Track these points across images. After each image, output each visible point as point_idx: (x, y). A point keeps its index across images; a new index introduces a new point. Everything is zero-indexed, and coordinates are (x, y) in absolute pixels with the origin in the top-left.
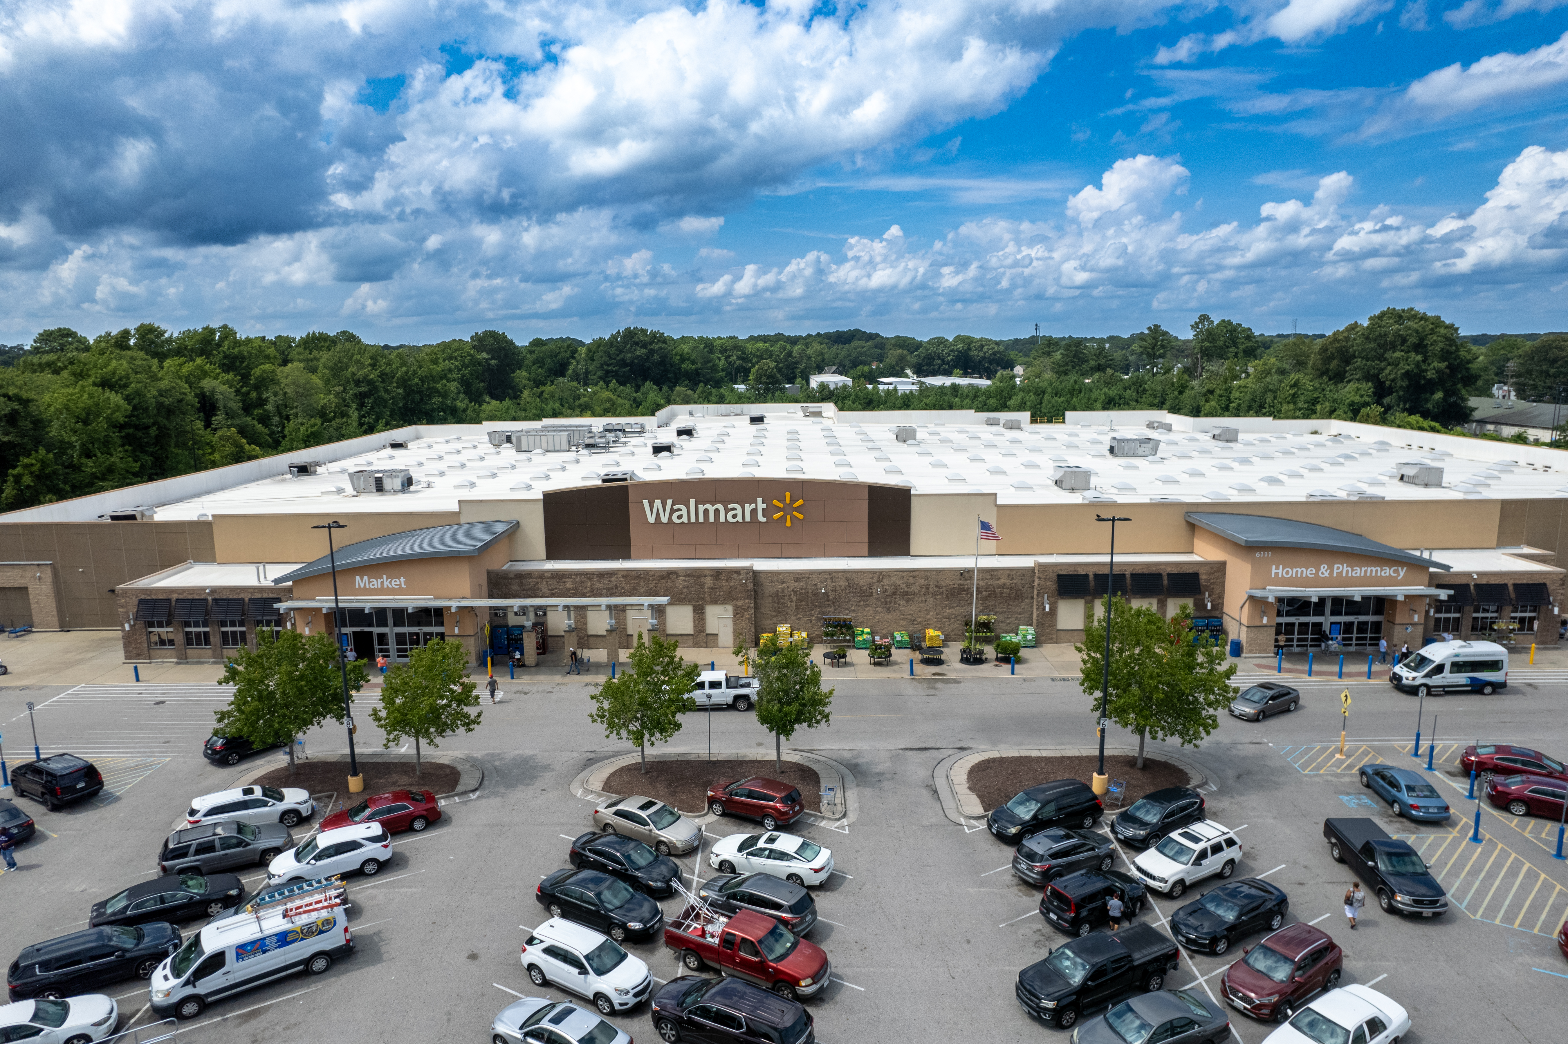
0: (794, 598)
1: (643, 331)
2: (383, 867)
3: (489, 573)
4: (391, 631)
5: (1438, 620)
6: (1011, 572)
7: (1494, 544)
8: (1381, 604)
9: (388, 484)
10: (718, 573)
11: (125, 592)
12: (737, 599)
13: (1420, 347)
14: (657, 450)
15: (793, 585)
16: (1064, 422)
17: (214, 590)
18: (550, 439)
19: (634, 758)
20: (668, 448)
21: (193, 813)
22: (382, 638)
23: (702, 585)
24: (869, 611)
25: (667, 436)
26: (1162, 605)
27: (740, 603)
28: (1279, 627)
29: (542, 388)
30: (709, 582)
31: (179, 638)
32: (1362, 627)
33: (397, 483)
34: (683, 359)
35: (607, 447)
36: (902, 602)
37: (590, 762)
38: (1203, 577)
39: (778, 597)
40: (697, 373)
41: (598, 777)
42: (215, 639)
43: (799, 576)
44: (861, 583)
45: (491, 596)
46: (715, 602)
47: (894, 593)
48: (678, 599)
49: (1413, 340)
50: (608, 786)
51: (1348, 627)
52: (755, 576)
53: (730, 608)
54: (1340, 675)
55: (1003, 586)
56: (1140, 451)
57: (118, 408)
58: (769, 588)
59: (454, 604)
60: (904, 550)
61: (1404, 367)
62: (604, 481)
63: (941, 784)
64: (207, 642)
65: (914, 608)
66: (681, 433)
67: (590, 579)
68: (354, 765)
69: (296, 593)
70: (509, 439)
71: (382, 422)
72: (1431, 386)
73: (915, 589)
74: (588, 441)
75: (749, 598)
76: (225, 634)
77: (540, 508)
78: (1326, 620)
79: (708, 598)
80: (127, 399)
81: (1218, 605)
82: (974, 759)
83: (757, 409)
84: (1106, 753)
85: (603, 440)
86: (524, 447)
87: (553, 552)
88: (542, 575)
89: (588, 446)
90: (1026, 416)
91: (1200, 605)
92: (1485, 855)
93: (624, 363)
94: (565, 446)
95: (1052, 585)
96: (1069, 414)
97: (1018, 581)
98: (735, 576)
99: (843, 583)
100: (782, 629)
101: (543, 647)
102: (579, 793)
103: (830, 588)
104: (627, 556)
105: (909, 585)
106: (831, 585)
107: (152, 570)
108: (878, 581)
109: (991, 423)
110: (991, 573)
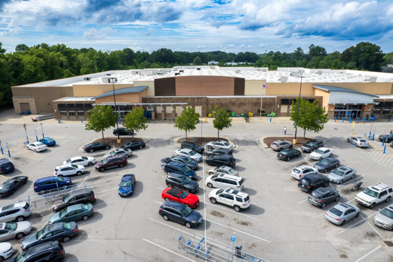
3: (142, 98)
4: (119, 112)
6: (270, 99)
8: (361, 106)
9: (111, 81)
10: (198, 99)
11: (55, 102)
12: (203, 105)
15: (216, 101)
16: (277, 70)
17: (75, 102)
18: (148, 72)
19: (185, 137)
20: (179, 74)
23: (194, 101)
24: (235, 108)
25: (177, 72)
28: (335, 112)
31: (68, 114)
34: (176, 57)
36: (243, 106)
38: (317, 100)
42: (76, 114)
43: (218, 99)
44: (233, 101)
47: (241, 104)
48: (188, 104)
49: (368, 50)
50: (179, 142)
52: (207, 99)
53: (201, 107)
54: (350, 123)
55: (267, 102)
58: (210, 102)
59: (136, 104)
60: (243, 94)
65: (246, 107)
66: (180, 71)
68: (118, 137)
69: (96, 102)
70: (137, 73)
73: (246, 102)
75: (206, 104)
76: (79, 113)
77: (154, 82)
78: (347, 110)
79: (196, 104)
82: (265, 137)
89: (158, 74)
90: (267, 68)
92: (386, 156)
93: (161, 57)
94: (152, 74)
95: (280, 102)
97: (272, 101)
98: (202, 99)
99: (229, 101)
101: (156, 116)
103: (225, 102)
104: (175, 95)
107: (58, 98)
109: (259, 70)
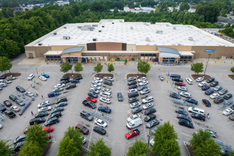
0: (113, 56)
3: (82, 53)
5: (180, 60)
7: (190, 50)
8: (174, 58)
9: (67, 38)
10: (105, 53)
11: (44, 55)
16: (155, 24)
17: (54, 55)
20: (101, 31)
22: (71, 60)
26: (152, 57)
41: (94, 75)
43: (114, 53)
45: (82, 56)
48: (101, 56)
51: (171, 60)
52: (109, 53)
55: (135, 55)
56: (160, 33)
59: (79, 57)
60: (126, 50)
64: (53, 60)
68: (72, 74)
69: (62, 55)
86: (82, 29)
87: (88, 50)
88: (87, 53)
89: (90, 30)
90: (150, 23)
91: (156, 57)
95: (140, 55)
100: (112, 59)
101: (88, 61)
104: (95, 50)
106: (117, 54)
108: (122, 54)
109: (145, 24)
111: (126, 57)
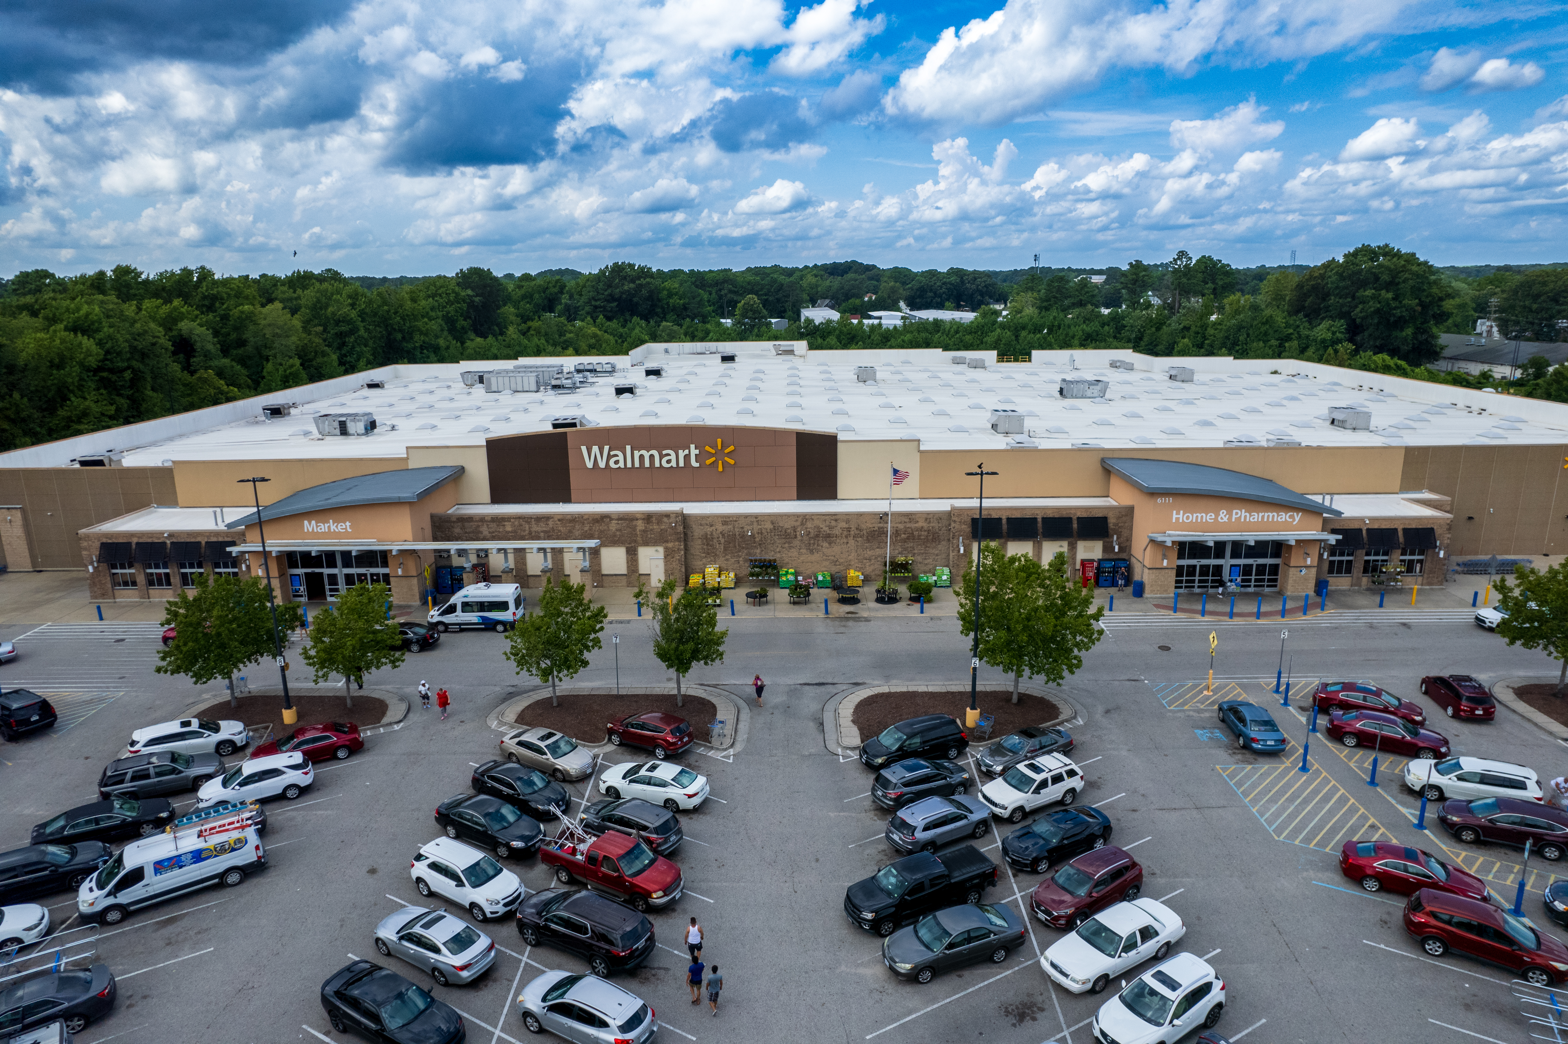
0: (722, 541)
1: (631, 266)
2: (304, 791)
3: (432, 516)
4: (340, 572)
5: (1332, 563)
6: (929, 516)
7: (1397, 489)
8: (1278, 548)
9: (351, 427)
10: (648, 517)
11: (87, 537)
12: (667, 541)
13: (1391, 285)
14: (620, 391)
15: (720, 528)
16: (1030, 361)
17: (172, 535)
18: (519, 380)
19: (546, 693)
20: (630, 390)
21: (133, 743)
22: (333, 579)
23: (634, 528)
24: (794, 553)
25: (635, 377)
26: (1073, 547)
27: (670, 545)
28: (1179, 570)
29: (530, 323)
30: (640, 525)
31: (141, 579)
32: (1261, 569)
33: (360, 427)
34: (670, 295)
35: (573, 388)
36: (825, 544)
37: (510, 696)
38: (1112, 521)
39: (707, 540)
40: (685, 308)
41: (514, 709)
42: (176, 580)
43: (726, 519)
44: (786, 526)
45: (435, 539)
46: (646, 544)
47: (817, 536)
48: (612, 541)
49: (1385, 277)
50: (522, 719)
51: (1247, 570)
52: (685, 519)
53: (661, 550)
54: (1231, 615)
55: (921, 529)
56: (1089, 393)
57: (89, 353)
58: (697, 531)
59: (395, 548)
60: (831, 493)
61: (1373, 306)
62: (555, 426)
63: (828, 718)
64: (169, 583)
65: (836, 549)
66: (649, 373)
67: (529, 523)
68: (288, 700)
69: (248, 537)
70: (481, 380)
71: (362, 363)
72: (1400, 323)
73: (837, 531)
74: (554, 382)
75: (679, 540)
76: (184, 576)
77: (483, 453)
78: (1227, 562)
79: (639, 539)
80: (100, 343)
81: (1126, 548)
82: (864, 693)
83: (729, 347)
84: (978, 689)
85: (569, 381)
86: (494, 388)
87: (497, 498)
88: (482, 519)
89: (555, 387)
90: (991, 355)
91: (1107, 548)
92: (1308, 783)
93: (612, 298)
95: (967, 529)
96: (1035, 353)
97: (935, 524)
98: (665, 520)
99: (769, 526)
100: (711, 570)
102: (494, 724)
103: (755, 531)
104: (567, 500)
105: (831, 528)
106: (756, 527)
107: (117, 513)
108: (802, 524)
109: (957, 362)
110: (910, 516)
111: (836, 550)
